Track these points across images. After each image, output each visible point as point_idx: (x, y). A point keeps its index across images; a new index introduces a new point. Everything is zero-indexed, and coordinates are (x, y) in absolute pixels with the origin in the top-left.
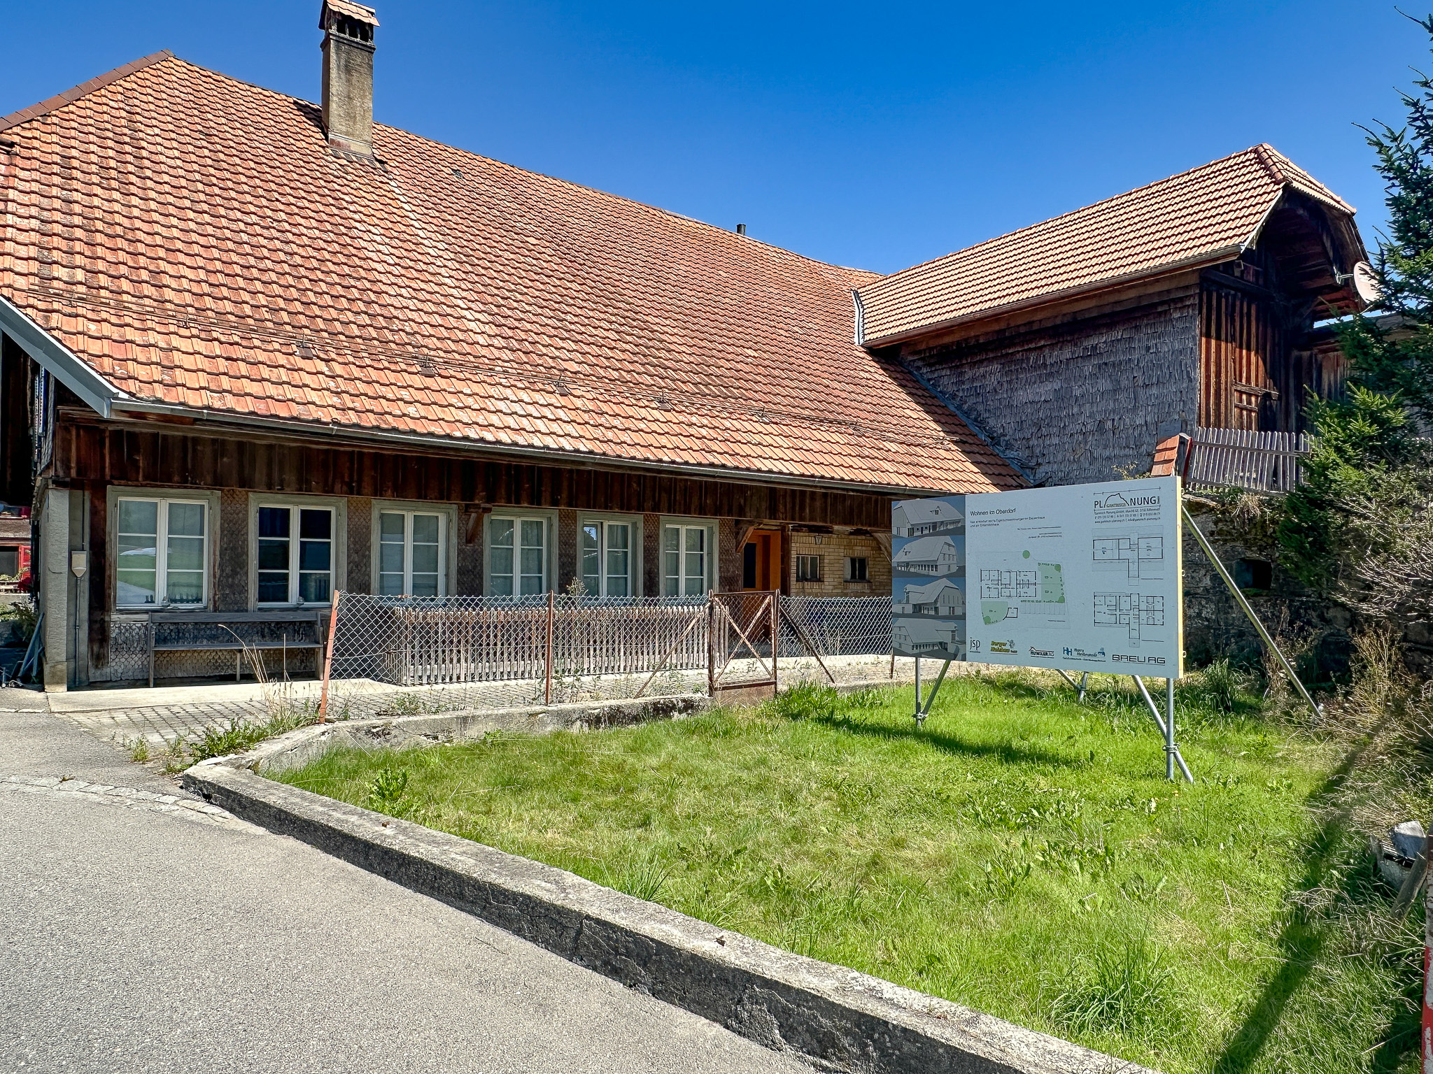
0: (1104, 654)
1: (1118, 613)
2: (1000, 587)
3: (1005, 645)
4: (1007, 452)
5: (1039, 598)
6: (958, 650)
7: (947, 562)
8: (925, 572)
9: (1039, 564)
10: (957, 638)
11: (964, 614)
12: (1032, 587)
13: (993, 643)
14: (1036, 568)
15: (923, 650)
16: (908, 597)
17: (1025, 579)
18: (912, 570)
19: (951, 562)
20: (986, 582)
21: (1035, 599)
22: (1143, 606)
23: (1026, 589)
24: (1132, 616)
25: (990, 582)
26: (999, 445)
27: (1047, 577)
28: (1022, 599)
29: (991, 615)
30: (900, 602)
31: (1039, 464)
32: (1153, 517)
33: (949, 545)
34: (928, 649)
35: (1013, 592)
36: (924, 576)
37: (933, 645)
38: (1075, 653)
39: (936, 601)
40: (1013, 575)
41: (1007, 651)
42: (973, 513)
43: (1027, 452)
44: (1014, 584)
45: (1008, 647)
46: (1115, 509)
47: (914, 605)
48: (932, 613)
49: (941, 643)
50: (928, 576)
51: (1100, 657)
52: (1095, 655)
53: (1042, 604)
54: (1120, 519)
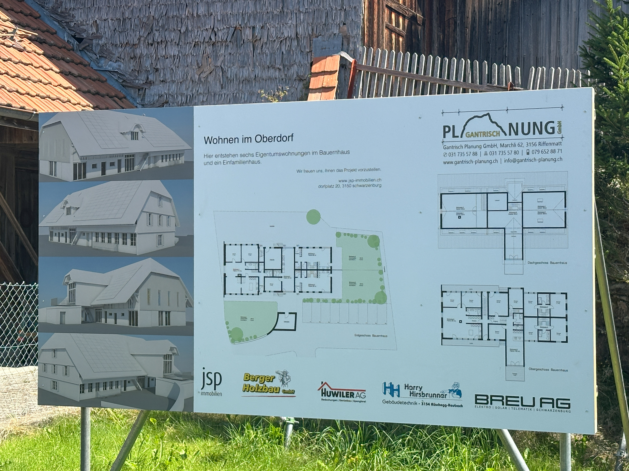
0: (459, 393)
1: (485, 321)
2: (262, 275)
3: (271, 379)
4: (102, 61)
5: (338, 294)
6: (176, 390)
7: (155, 228)
8: (111, 247)
9: (338, 235)
10: (175, 369)
11: (190, 325)
12: (325, 276)
13: (248, 377)
14: (333, 242)
15: (102, 392)
16: (72, 295)
17: (312, 261)
18: (82, 242)
19: (164, 228)
20: (234, 265)
21: (329, 296)
22: (530, 310)
23: (312, 279)
24: (510, 328)
25: (242, 267)
26: (91, 51)
27: (352, 258)
28: (305, 296)
29: (242, 325)
30: (55, 303)
31: (149, 83)
32: (550, 156)
33: (160, 197)
34: (115, 391)
35: (288, 285)
36: (107, 253)
37: (125, 383)
38: (405, 393)
39: (132, 301)
40: (288, 254)
41: (276, 390)
42: (208, 140)
43: (132, 65)
44: (289, 270)
45: (277, 383)
46: (480, 141)
47: (86, 310)
48: (124, 322)
49: (141, 379)
50: (117, 254)
51: (452, 399)
52: (443, 396)
53: (344, 305)
54: (489, 158)
